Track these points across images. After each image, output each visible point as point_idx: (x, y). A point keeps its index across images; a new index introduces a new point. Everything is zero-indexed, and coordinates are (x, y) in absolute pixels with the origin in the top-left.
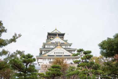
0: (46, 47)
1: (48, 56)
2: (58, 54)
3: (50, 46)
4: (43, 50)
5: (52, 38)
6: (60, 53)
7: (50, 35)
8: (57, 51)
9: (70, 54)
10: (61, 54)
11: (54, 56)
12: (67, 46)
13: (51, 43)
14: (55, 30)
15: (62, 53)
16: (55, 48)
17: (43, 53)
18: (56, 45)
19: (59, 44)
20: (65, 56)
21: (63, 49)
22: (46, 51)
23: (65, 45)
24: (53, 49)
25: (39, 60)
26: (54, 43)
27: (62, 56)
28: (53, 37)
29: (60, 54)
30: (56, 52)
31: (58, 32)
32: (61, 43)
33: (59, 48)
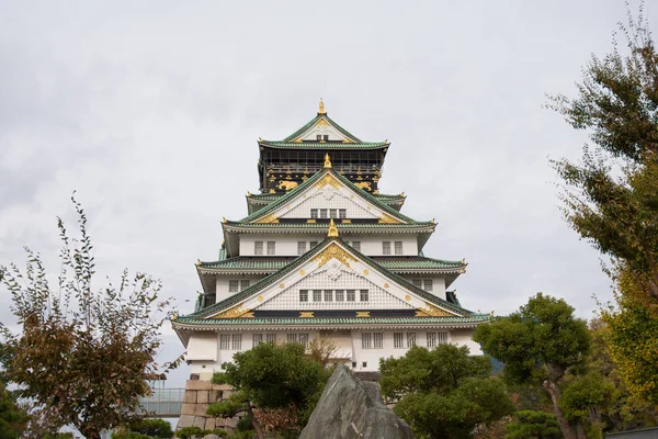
0: (247, 249)
1: (258, 314)
2: (323, 305)
3: (271, 244)
4: (224, 277)
5: (289, 185)
6: (340, 291)
7: (276, 161)
8: (321, 282)
9: (417, 302)
10: (351, 298)
11: (295, 314)
12: (398, 245)
13: (282, 221)
14: (312, 123)
15: (358, 294)
16: (305, 256)
17: (223, 293)
18: (317, 234)
19: (333, 231)
21: (360, 267)
22: (245, 278)
23: (385, 237)
24: (292, 262)
25: (192, 342)
26: (303, 221)
27: (352, 314)
28: (298, 178)
29: (340, 298)
30: (310, 285)
31: (340, 137)
32: (354, 221)
33: (334, 260)
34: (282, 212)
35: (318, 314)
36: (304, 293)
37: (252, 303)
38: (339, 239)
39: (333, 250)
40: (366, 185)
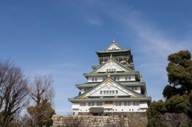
1: (90, 97)
2: (106, 95)
3: (96, 79)
4: (83, 88)
5: (104, 62)
6: (110, 91)
8: (105, 89)
9: (130, 94)
10: (113, 93)
11: (99, 97)
13: (99, 73)
14: (111, 45)
15: (115, 92)
16: (102, 82)
18: (104, 76)
20: (119, 97)
22: (88, 88)
23: (126, 76)
26: (104, 72)
27: (113, 97)
28: (106, 60)
31: (118, 48)
32: (118, 72)
33: (109, 83)
34: (99, 71)
35: (104, 97)
36: (101, 92)
37: (88, 95)
38: (110, 77)
39: (109, 80)
40: (125, 61)
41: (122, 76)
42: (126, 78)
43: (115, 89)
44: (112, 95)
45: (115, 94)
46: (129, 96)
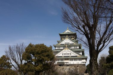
0: (57, 48)
1: (57, 57)
3: (60, 48)
5: (63, 39)
8: (65, 53)
11: (62, 57)
13: (61, 44)
18: (64, 46)
20: (72, 56)
21: (70, 50)
22: (56, 52)
24: (62, 50)
26: (64, 44)
27: (69, 57)
28: (64, 38)
32: (70, 44)
33: (67, 50)
34: (61, 43)
35: (64, 57)
36: (63, 54)
37: (56, 55)
38: (67, 47)
40: (73, 38)
41: (73, 46)
42: (75, 47)
43: (70, 53)
44: (68, 55)
45: (70, 55)
46: (77, 56)
